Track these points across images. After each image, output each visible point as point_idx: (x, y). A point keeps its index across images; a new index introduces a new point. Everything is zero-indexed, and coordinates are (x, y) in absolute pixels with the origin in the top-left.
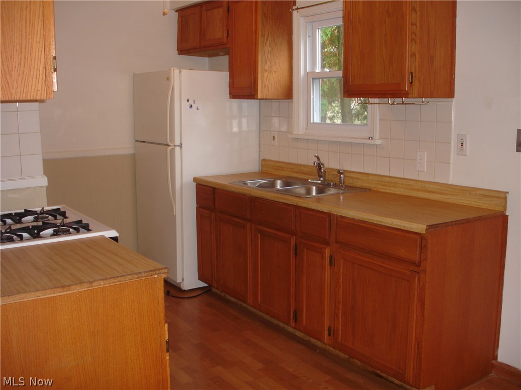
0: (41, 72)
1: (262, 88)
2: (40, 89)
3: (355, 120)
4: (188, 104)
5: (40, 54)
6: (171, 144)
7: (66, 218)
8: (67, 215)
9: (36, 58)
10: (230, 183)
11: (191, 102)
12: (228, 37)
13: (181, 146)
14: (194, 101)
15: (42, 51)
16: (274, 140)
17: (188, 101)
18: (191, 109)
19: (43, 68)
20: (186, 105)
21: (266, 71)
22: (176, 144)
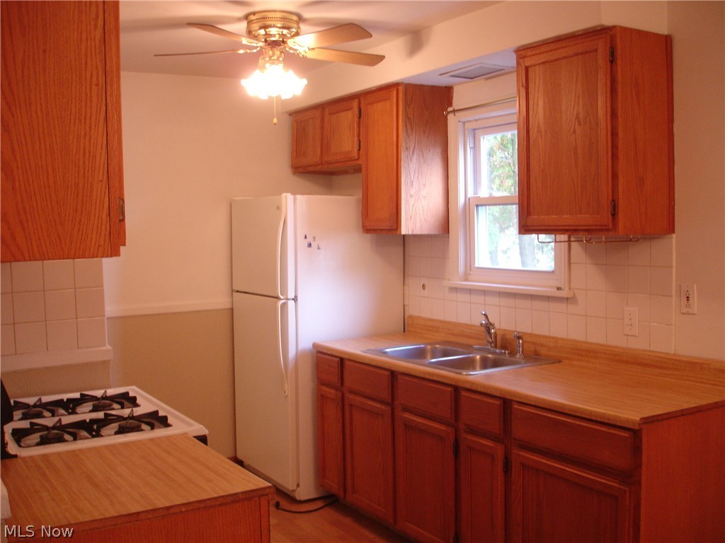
0: (104, 222)
1: (406, 220)
2: (102, 243)
3: (537, 253)
4: (306, 242)
5: (102, 197)
6: (282, 297)
7: (137, 405)
8: (138, 401)
9: (98, 203)
10: (364, 352)
11: (310, 239)
12: (359, 150)
13: (295, 299)
14: (314, 238)
15: (105, 193)
16: (424, 289)
17: (306, 237)
18: (310, 249)
19: (107, 216)
20: (302, 243)
21: (411, 196)
22: (289, 298)
